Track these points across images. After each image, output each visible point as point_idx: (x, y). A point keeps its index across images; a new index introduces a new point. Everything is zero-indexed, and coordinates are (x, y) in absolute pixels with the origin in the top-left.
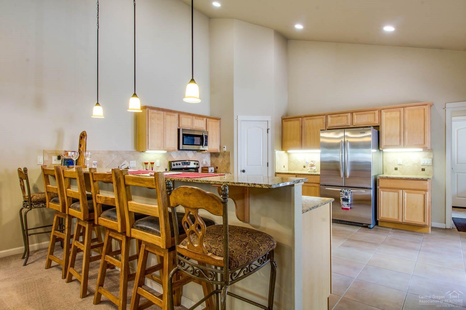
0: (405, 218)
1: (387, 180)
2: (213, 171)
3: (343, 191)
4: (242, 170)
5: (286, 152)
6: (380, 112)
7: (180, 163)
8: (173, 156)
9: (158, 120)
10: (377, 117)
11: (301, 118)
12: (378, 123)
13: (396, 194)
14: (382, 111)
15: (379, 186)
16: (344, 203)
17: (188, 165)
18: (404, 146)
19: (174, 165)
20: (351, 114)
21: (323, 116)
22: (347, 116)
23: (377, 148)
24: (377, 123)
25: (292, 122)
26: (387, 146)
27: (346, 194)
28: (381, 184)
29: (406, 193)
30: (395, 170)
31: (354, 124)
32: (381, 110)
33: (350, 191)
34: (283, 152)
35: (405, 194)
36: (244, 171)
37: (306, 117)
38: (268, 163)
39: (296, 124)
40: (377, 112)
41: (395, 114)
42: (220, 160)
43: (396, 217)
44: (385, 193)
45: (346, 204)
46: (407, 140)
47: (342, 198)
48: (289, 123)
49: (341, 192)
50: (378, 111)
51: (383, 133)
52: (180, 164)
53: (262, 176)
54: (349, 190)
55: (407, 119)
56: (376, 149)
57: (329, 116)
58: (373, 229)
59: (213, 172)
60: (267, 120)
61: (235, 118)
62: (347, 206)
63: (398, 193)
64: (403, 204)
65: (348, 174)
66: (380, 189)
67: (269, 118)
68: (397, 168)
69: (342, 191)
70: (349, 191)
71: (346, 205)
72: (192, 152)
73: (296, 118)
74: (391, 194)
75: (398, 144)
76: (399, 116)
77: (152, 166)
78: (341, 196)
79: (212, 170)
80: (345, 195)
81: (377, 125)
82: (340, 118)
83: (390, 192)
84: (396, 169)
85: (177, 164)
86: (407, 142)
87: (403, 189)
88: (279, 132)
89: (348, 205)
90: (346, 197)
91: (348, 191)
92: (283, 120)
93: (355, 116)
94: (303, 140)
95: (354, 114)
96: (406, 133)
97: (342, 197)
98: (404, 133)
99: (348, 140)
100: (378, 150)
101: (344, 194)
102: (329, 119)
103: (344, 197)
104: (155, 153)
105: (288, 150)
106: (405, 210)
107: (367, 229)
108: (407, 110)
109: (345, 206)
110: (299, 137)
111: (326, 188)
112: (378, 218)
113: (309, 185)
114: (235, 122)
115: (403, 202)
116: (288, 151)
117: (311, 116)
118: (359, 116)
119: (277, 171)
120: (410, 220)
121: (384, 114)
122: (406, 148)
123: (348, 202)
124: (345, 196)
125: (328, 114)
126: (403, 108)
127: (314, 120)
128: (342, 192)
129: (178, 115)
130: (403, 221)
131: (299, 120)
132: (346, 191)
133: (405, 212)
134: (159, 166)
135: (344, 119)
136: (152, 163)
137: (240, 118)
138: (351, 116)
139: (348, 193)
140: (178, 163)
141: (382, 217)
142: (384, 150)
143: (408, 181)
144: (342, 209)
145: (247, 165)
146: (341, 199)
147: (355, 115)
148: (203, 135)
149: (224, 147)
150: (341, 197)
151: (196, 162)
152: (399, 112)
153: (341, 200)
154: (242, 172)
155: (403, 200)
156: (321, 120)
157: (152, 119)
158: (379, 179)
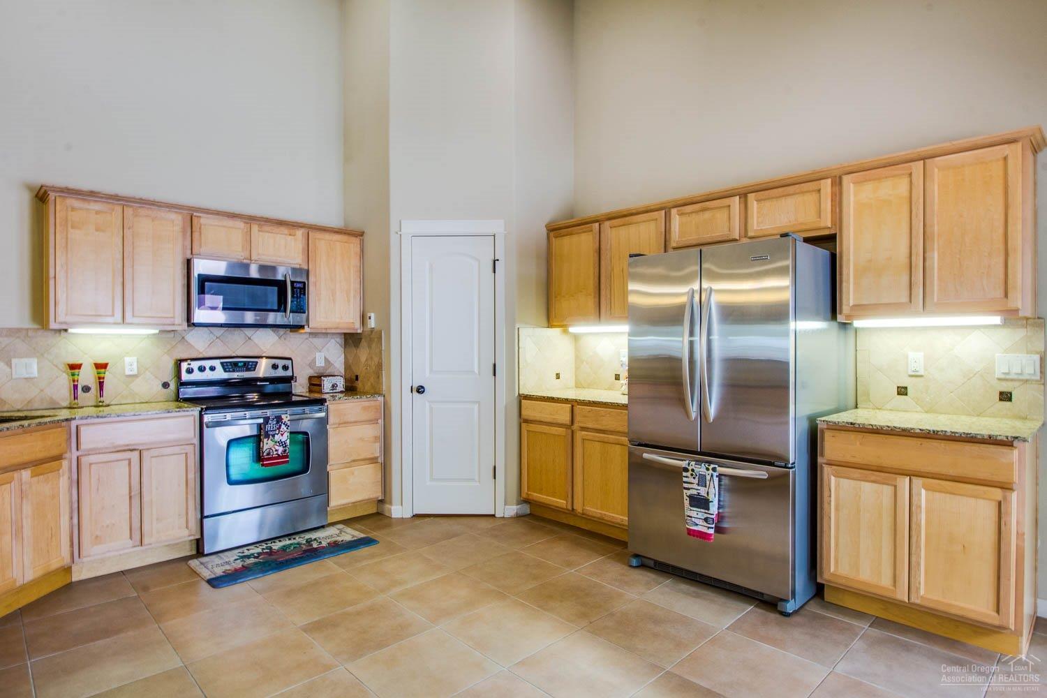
0: (918, 589)
1: (852, 436)
2: (341, 387)
3: (693, 470)
4: (415, 386)
5: (566, 332)
6: (838, 182)
7: (217, 363)
8: (193, 344)
9: (97, 230)
10: (827, 205)
11: (597, 224)
12: (830, 226)
13: (887, 490)
14: (846, 179)
15: (822, 455)
16: (694, 514)
17: (248, 370)
18: (926, 307)
19: (190, 371)
20: (743, 199)
21: (656, 213)
22: (729, 206)
23: (829, 315)
24: (825, 224)
25: (575, 238)
26: (863, 309)
27: (702, 481)
28: (832, 447)
29: (923, 491)
30: (898, 394)
31: (750, 234)
32: (840, 178)
33: (714, 470)
34: (555, 333)
35: (920, 495)
36: (420, 390)
37: (611, 217)
38: (495, 365)
39: (583, 242)
40: (826, 185)
41: (893, 188)
42: (363, 354)
43: (885, 581)
44: (845, 482)
45: (700, 515)
46: (936, 282)
47: (689, 492)
48: (566, 240)
49: (684, 474)
50: (829, 181)
51: (849, 260)
52: (212, 369)
53: (476, 407)
54: (712, 466)
55: (936, 201)
56: (825, 319)
57: (674, 211)
58: (796, 619)
59: (341, 392)
60: (491, 232)
61: (394, 227)
62: (705, 524)
63: (895, 486)
64: (913, 533)
65: (712, 411)
66: (827, 469)
67: (497, 226)
68: (906, 388)
69: (690, 468)
70: (711, 472)
71: (701, 522)
72: (272, 333)
73: (585, 223)
74: (868, 488)
75: (905, 299)
76: (906, 194)
77: (102, 375)
78: (685, 485)
79: (334, 386)
80: (698, 485)
81: (826, 232)
82: (707, 215)
83: (863, 483)
84: (902, 391)
85: (202, 369)
86: (936, 288)
87: (911, 474)
88: (534, 271)
89: (706, 520)
90: (703, 491)
91: (708, 469)
92: (552, 234)
93: (754, 205)
94: (603, 292)
95: (751, 197)
96: (935, 257)
97: (688, 489)
98: (927, 255)
99: (711, 288)
100: (834, 324)
101: (696, 481)
102: (676, 220)
103: (695, 492)
104: (120, 336)
105: (570, 325)
106: (919, 556)
107: (773, 616)
108: (936, 170)
109: (697, 525)
110: (591, 283)
111: (646, 455)
112: (821, 576)
113: (606, 440)
114: (394, 239)
115: (914, 526)
116: (572, 330)
117: (625, 216)
118: (767, 204)
119: (524, 391)
120: (941, 599)
121: (853, 193)
122: (934, 313)
123: (708, 509)
124: (696, 487)
125: (671, 204)
126: (922, 161)
127: (632, 229)
128: (688, 474)
129: (189, 218)
130: (913, 600)
131: (592, 231)
132: (701, 469)
133: (919, 564)
134: (135, 372)
135: (721, 216)
136: (101, 366)
137: (409, 227)
138: (743, 206)
139: (708, 478)
140: (207, 364)
141: (832, 574)
142: (857, 323)
143: (935, 443)
144: (689, 534)
145: (431, 370)
146: (685, 497)
147: (755, 203)
148: (285, 282)
149: (370, 318)
150: (685, 491)
151: (281, 363)
152: (906, 181)
153: (687, 502)
154: (415, 393)
155: (914, 519)
156: (652, 225)
157: (72, 227)
158: (822, 432)
